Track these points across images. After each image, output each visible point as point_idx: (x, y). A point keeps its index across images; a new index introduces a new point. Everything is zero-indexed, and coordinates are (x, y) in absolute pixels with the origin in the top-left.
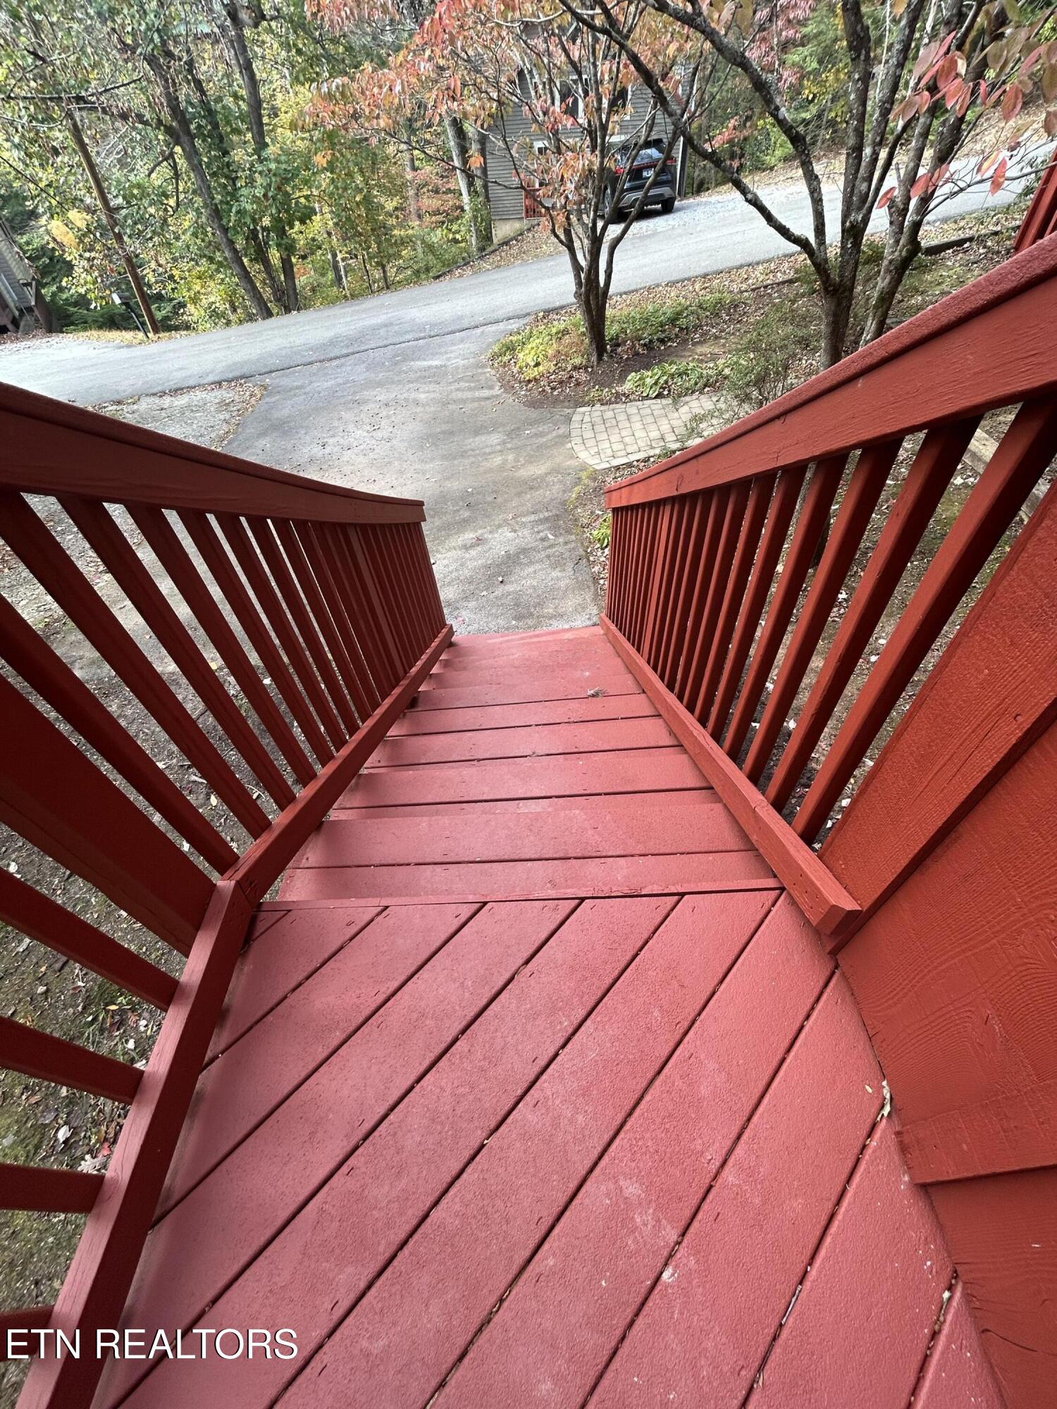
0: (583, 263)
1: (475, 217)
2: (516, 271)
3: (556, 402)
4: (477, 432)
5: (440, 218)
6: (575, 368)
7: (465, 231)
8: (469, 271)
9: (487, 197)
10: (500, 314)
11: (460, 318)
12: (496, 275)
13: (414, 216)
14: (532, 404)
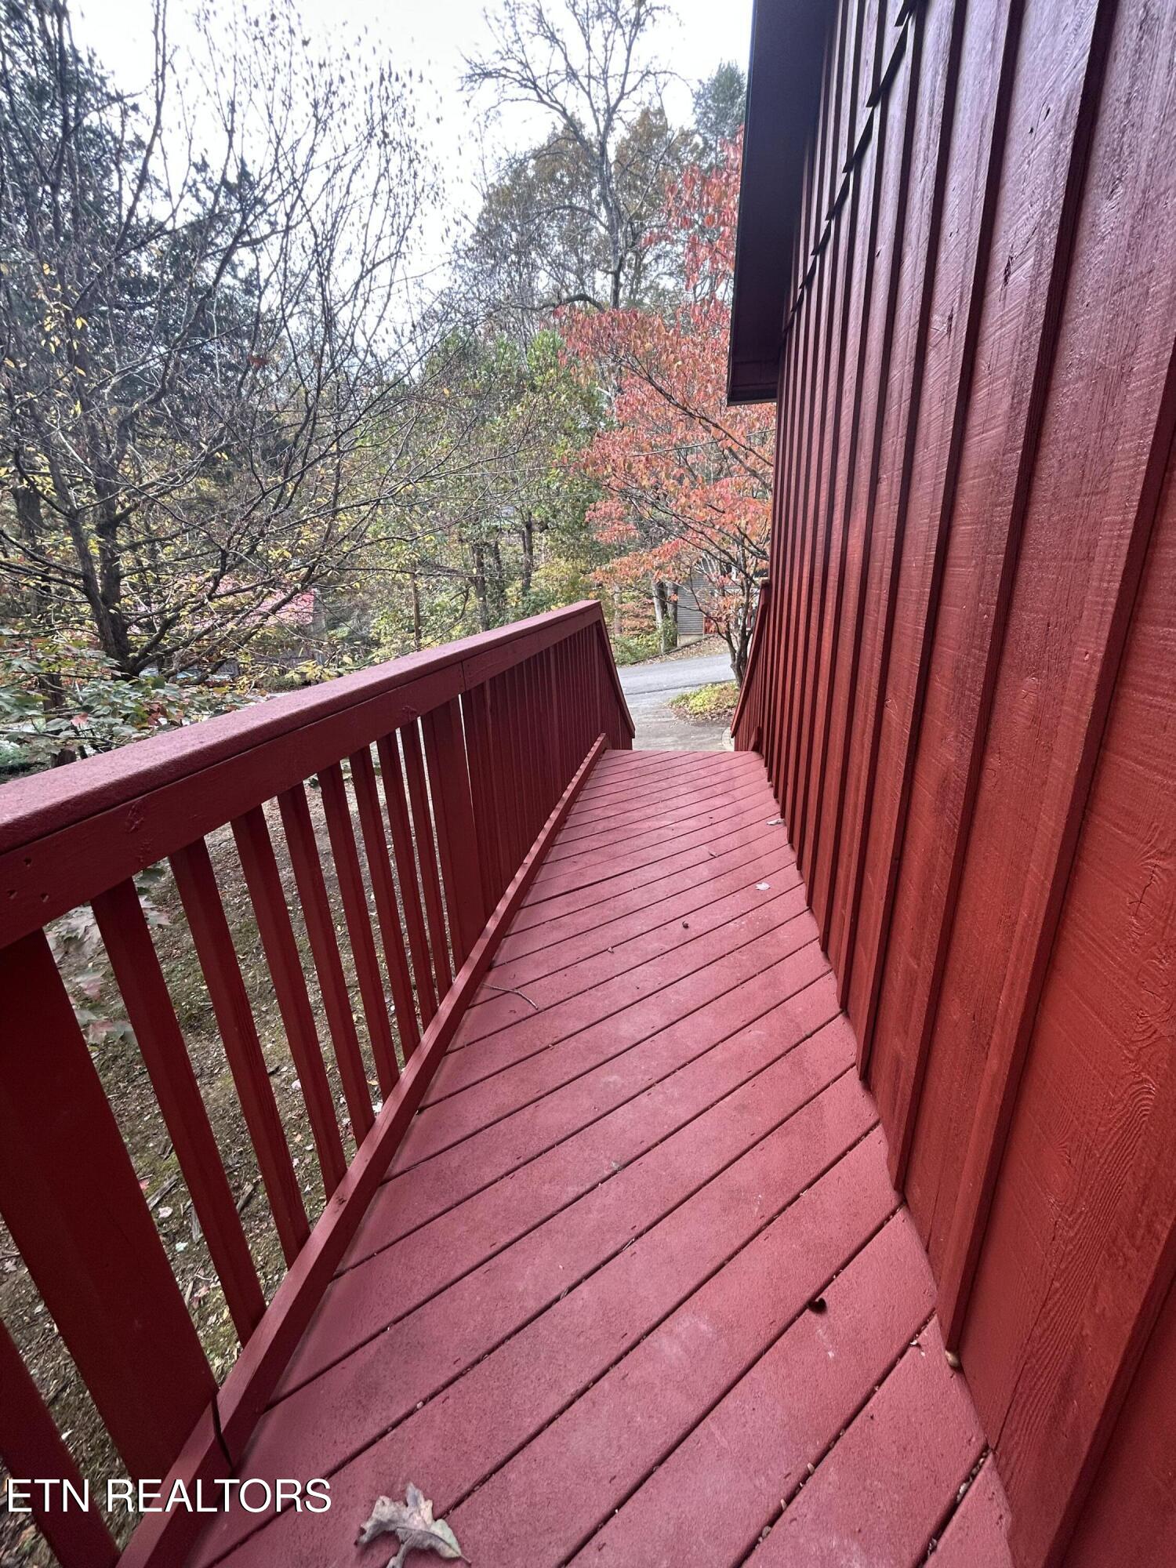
0: (737, 649)
1: (665, 632)
2: (695, 661)
3: (714, 724)
4: (657, 737)
5: (636, 632)
6: (729, 707)
7: (658, 642)
8: (658, 661)
9: (676, 620)
10: (679, 684)
11: (649, 685)
12: (678, 663)
13: (616, 631)
14: (698, 724)
